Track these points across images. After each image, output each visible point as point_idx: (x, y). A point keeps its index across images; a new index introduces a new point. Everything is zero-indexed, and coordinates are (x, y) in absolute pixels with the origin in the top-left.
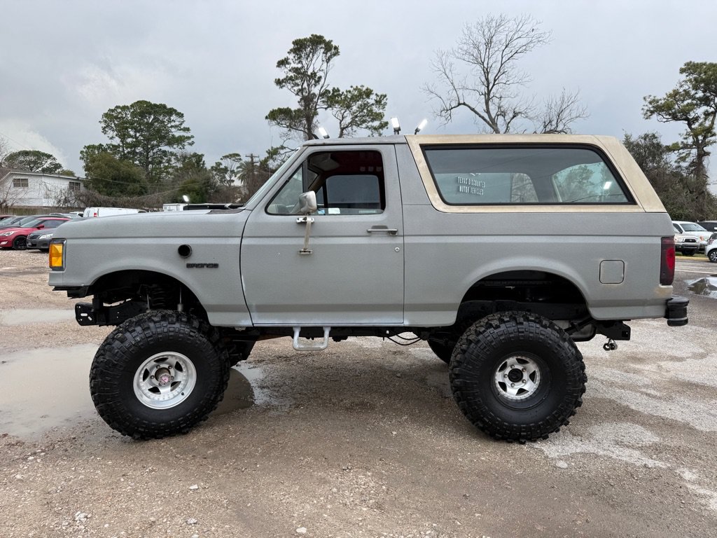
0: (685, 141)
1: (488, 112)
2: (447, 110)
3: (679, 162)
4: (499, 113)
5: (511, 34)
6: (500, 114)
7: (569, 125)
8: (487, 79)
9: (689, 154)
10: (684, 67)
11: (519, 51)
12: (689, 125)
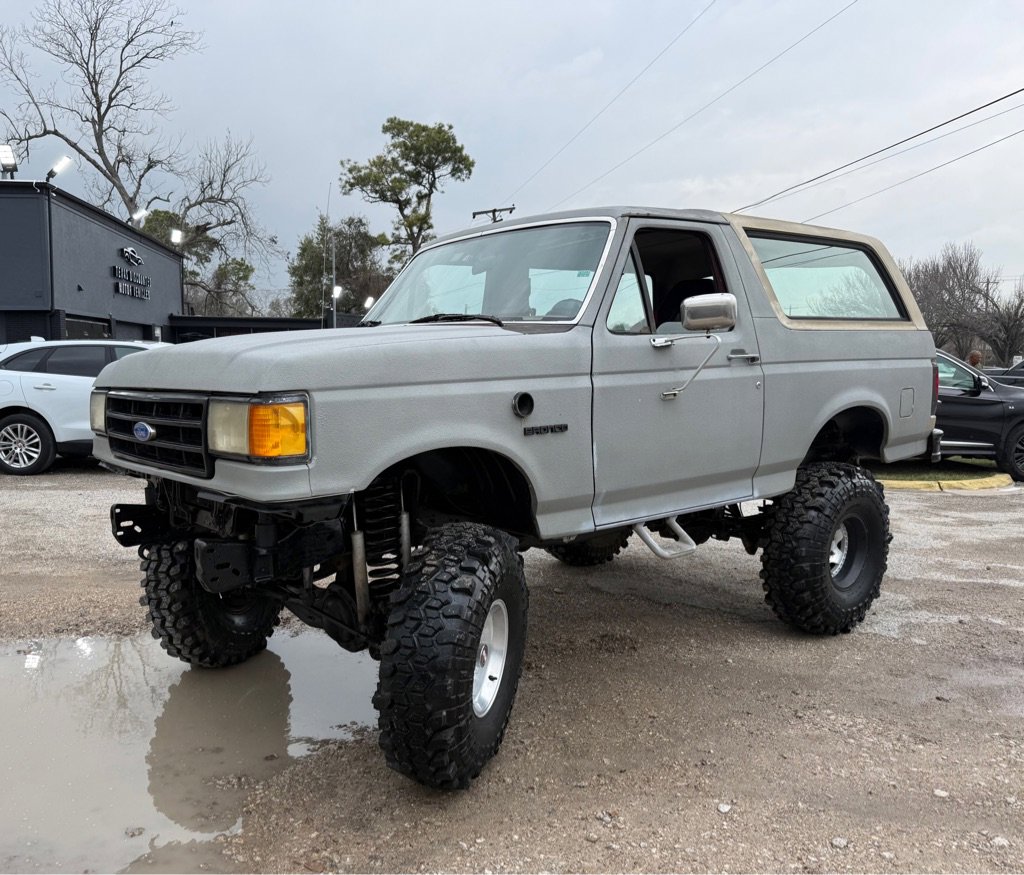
0: (397, 233)
1: (101, 153)
2: (21, 140)
3: (393, 263)
4: (120, 157)
5: (135, 23)
6: (123, 160)
7: (242, 192)
8: (96, 95)
9: (405, 251)
10: (386, 124)
11: (151, 55)
12: (401, 210)
